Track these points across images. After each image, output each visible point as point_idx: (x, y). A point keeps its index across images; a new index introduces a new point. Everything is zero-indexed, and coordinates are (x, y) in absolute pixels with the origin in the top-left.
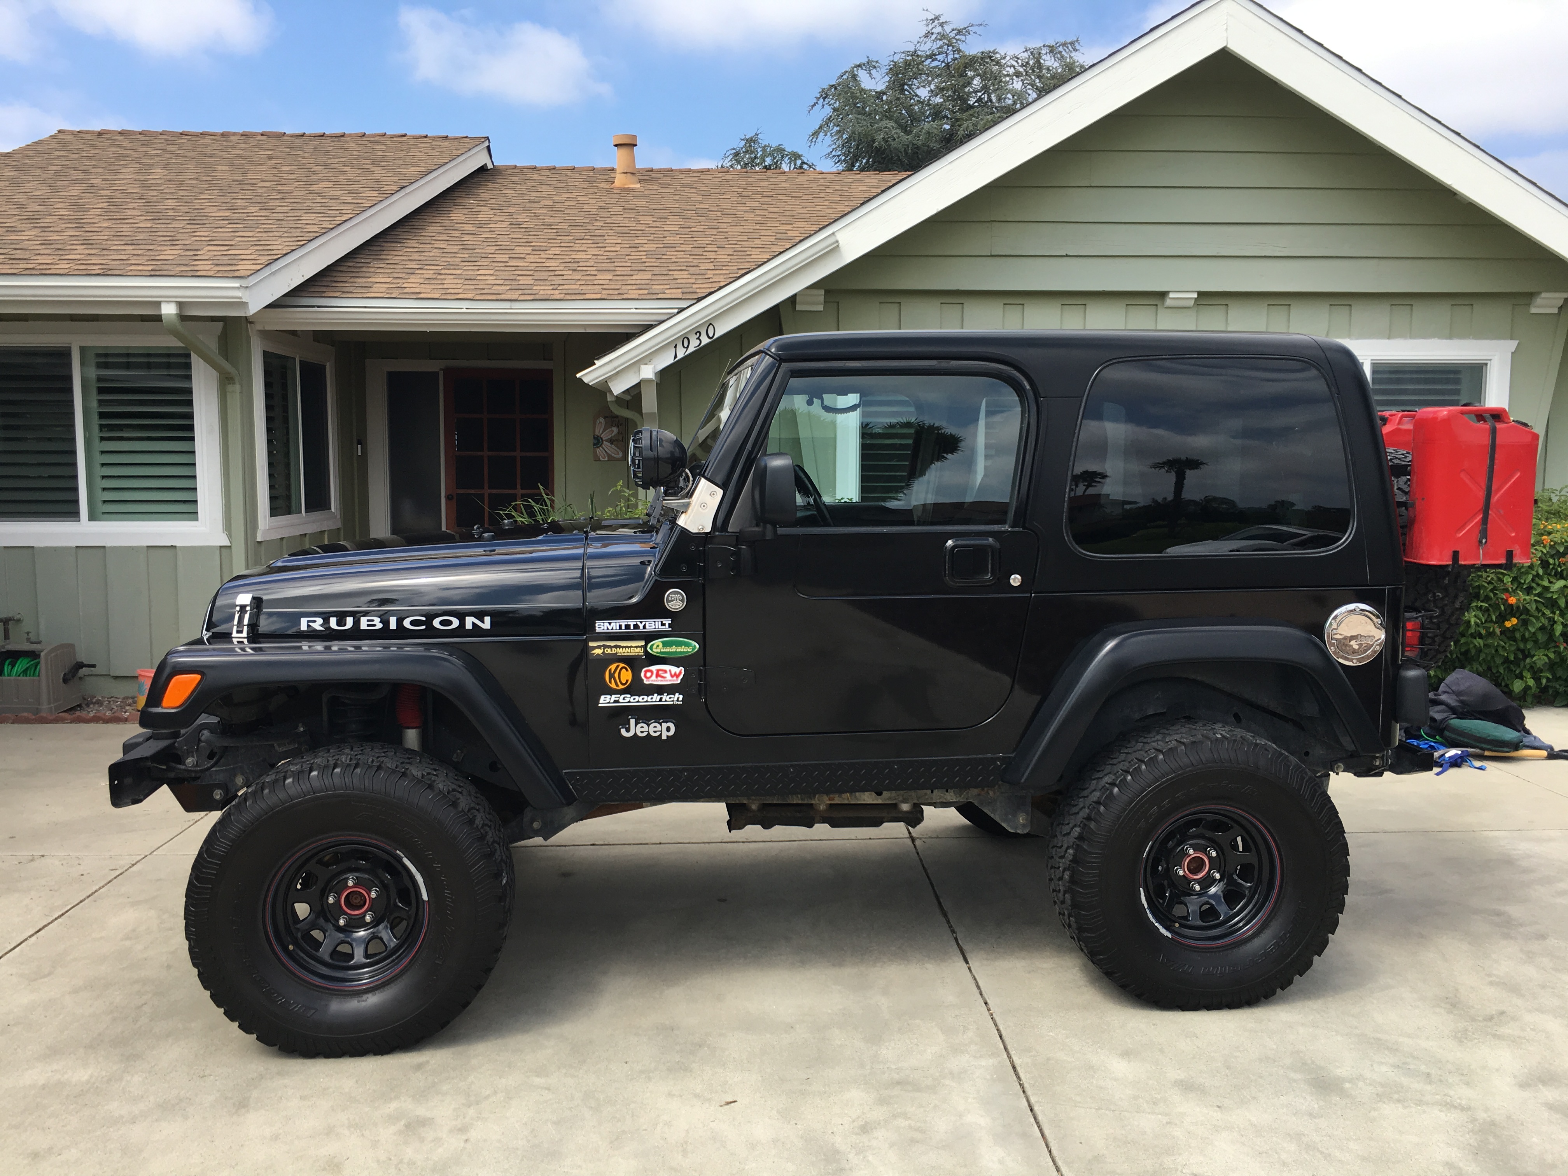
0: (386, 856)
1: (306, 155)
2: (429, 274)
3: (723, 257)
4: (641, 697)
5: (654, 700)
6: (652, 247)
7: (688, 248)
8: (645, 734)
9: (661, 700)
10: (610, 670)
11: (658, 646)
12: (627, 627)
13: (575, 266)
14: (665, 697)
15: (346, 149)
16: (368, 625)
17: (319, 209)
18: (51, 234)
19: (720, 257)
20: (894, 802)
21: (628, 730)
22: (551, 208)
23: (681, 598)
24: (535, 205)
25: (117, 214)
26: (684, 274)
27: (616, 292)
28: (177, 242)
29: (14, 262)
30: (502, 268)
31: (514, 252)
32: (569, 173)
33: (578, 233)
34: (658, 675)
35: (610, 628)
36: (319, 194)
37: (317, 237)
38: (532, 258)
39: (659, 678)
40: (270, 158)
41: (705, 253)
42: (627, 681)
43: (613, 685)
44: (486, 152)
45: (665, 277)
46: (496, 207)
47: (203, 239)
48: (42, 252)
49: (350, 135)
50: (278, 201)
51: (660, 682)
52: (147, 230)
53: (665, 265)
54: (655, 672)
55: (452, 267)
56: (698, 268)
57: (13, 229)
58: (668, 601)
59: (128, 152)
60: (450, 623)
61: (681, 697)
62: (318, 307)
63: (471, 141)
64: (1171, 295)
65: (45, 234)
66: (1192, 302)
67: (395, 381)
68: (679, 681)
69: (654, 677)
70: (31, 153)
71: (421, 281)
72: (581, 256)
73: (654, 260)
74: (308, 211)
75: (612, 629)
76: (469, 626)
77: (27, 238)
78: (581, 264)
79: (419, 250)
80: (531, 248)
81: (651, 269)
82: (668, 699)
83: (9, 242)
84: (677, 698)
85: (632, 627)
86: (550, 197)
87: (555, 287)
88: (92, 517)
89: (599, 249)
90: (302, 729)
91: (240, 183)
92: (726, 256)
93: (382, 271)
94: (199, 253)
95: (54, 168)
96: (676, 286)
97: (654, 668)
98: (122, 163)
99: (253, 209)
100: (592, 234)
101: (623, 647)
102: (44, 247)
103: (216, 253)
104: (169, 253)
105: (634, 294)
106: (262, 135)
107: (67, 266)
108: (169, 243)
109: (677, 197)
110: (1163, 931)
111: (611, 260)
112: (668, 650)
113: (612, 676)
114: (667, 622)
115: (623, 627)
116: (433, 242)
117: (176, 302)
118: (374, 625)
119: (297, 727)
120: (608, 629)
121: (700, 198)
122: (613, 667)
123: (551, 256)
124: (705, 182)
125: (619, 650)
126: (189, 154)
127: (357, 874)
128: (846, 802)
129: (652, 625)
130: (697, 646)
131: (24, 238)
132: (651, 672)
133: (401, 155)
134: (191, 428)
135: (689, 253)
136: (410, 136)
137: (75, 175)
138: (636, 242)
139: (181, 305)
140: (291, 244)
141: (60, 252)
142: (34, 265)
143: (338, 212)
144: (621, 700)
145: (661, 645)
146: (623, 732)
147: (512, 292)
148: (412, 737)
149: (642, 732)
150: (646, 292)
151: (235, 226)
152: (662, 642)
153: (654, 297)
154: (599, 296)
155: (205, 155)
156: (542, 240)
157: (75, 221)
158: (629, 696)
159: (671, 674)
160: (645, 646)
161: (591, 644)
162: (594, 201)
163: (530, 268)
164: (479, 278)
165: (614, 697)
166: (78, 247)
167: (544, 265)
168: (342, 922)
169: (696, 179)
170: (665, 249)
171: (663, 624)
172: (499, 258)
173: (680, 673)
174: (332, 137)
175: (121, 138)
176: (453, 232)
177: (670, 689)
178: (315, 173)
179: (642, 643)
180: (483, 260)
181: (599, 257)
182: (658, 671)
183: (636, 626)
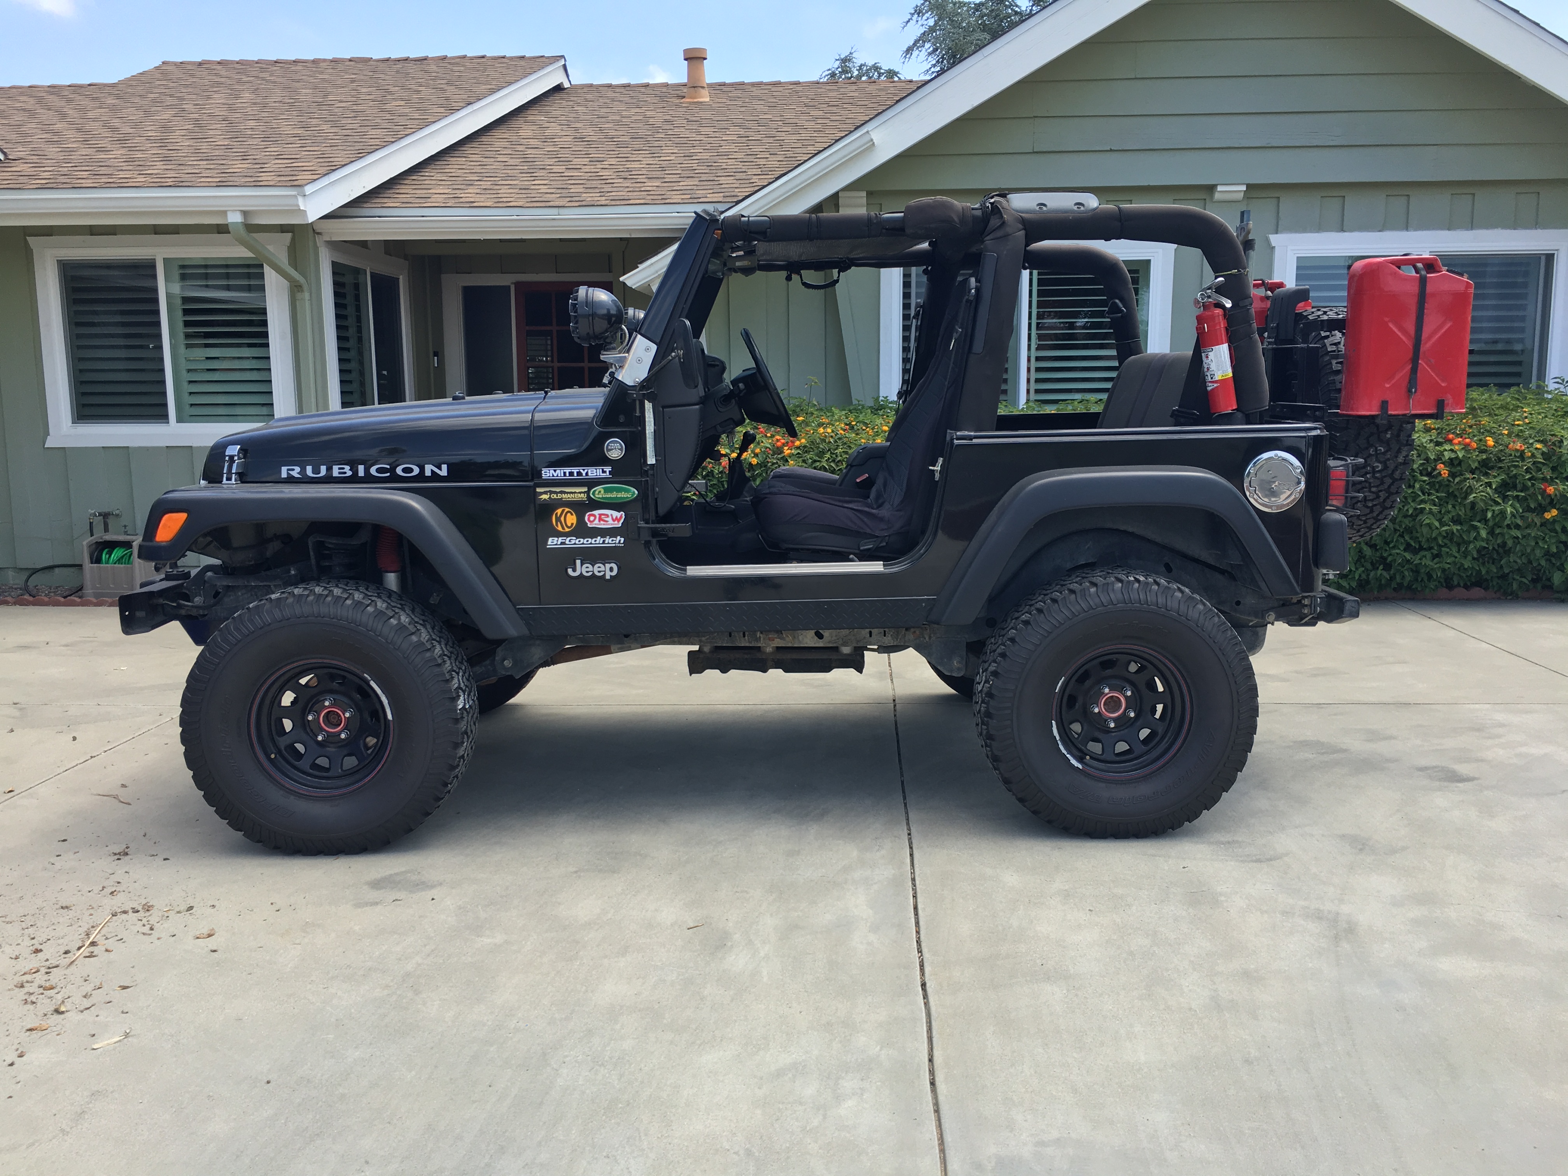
0: (357, 680)
1: (387, 77)
2: (486, 184)
3: (773, 163)
4: (586, 540)
5: (597, 542)
6: (705, 156)
7: (740, 156)
8: (590, 574)
9: (604, 542)
10: (557, 514)
11: (600, 492)
12: (571, 474)
13: (627, 175)
14: (608, 540)
15: (426, 72)
16: (340, 473)
17: (385, 125)
18: (137, 153)
19: (770, 163)
20: (835, 645)
21: (574, 570)
22: (617, 123)
23: (620, 447)
24: (603, 120)
25: (200, 134)
26: (730, 180)
27: (660, 197)
28: (248, 157)
29: (98, 177)
30: (557, 178)
31: (571, 163)
32: (643, 90)
33: (637, 144)
34: (600, 519)
35: (555, 475)
36: (390, 112)
37: (377, 149)
38: (587, 169)
39: (602, 522)
40: (353, 81)
41: (755, 160)
42: (572, 524)
43: (560, 528)
44: (562, 71)
45: (712, 183)
46: (565, 122)
47: (273, 153)
48: (124, 168)
49: (433, 58)
50: (350, 119)
51: (602, 525)
52: (223, 147)
53: (714, 171)
54: (598, 516)
55: (510, 178)
56: (745, 174)
57: (103, 149)
58: (608, 450)
59: (223, 80)
60: (411, 470)
61: (622, 539)
62: (379, 217)
63: (547, 60)
64: (1220, 188)
65: (131, 153)
66: (1242, 194)
67: (471, 295)
68: (620, 525)
69: (597, 521)
70: (134, 83)
71: (478, 191)
72: (636, 165)
73: (705, 167)
74: (375, 127)
75: (557, 476)
76: (428, 473)
77: (114, 156)
78: (633, 173)
79: (482, 163)
80: (588, 160)
81: (699, 175)
82: (610, 542)
83: (97, 160)
84: (619, 540)
85: (575, 474)
86: (619, 113)
87: (602, 194)
88: (180, 420)
89: (653, 159)
90: (293, 572)
91: (320, 104)
92: (776, 162)
93: (443, 183)
94: (266, 166)
95: (152, 96)
96: (720, 191)
97: (597, 513)
98: (215, 89)
99: (325, 127)
100: (651, 145)
101: (568, 493)
102: (127, 164)
103: (280, 166)
104: (239, 166)
105: (677, 198)
106: (350, 60)
107: (143, 180)
108: (240, 158)
109: (743, 109)
110: (1074, 762)
111: (663, 169)
112: (609, 496)
113: (558, 519)
114: (608, 469)
115: (567, 475)
116: (497, 156)
117: (241, 211)
118: (345, 473)
119: (289, 571)
120: (553, 476)
121: (766, 109)
122: (559, 511)
123: (607, 166)
124: (774, 94)
125: (564, 496)
126: (278, 80)
127: (336, 696)
128: (790, 645)
129: (594, 472)
130: (636, 492)
131: (111, 156)
132: (594, 516)
133: (477, 75)
134: (265, 335)
135: (741, 160)
136: (490, 57)
137: (169, 101)
138: (691, 151)
139: (245, 213)
140: (351, 156)
141: (141, 168)
142: (115, 179)
143: (402, 127)
144: (567, 542)
145: (602, 492)
146: (570, 571)
147: (561, 199)
148: (391, 580)
149: (587, 572)
150: (689, 196)
151: (304, 142)
152: (603, 488)
153: (696, 201)
154: (642, 201)
155: (293, 80)
156: (601, 152)
157: (160, 141)
158: (575, 538)
159: (612, 518)
160: (588, 492)
161: (538, 490)
162: (660, 115)
163: (583, 178)
164: (533, 187)
165: (560, 540)
166: (158, 163)
167: (598, 174)
168: (320, 738)
169: (766, 91)
170: (718, 157)
171: (604, 472)
172: (556, 169)
173: (621, 517)
174: (415, 61)
175: (219, 67)
176: (518, 146)
177: (611, 532)
178: (391, 93)
179: (585, 489)
180: (541, 171)
181: (652, 166)
182: (600, 515)
183: (579, 474)
